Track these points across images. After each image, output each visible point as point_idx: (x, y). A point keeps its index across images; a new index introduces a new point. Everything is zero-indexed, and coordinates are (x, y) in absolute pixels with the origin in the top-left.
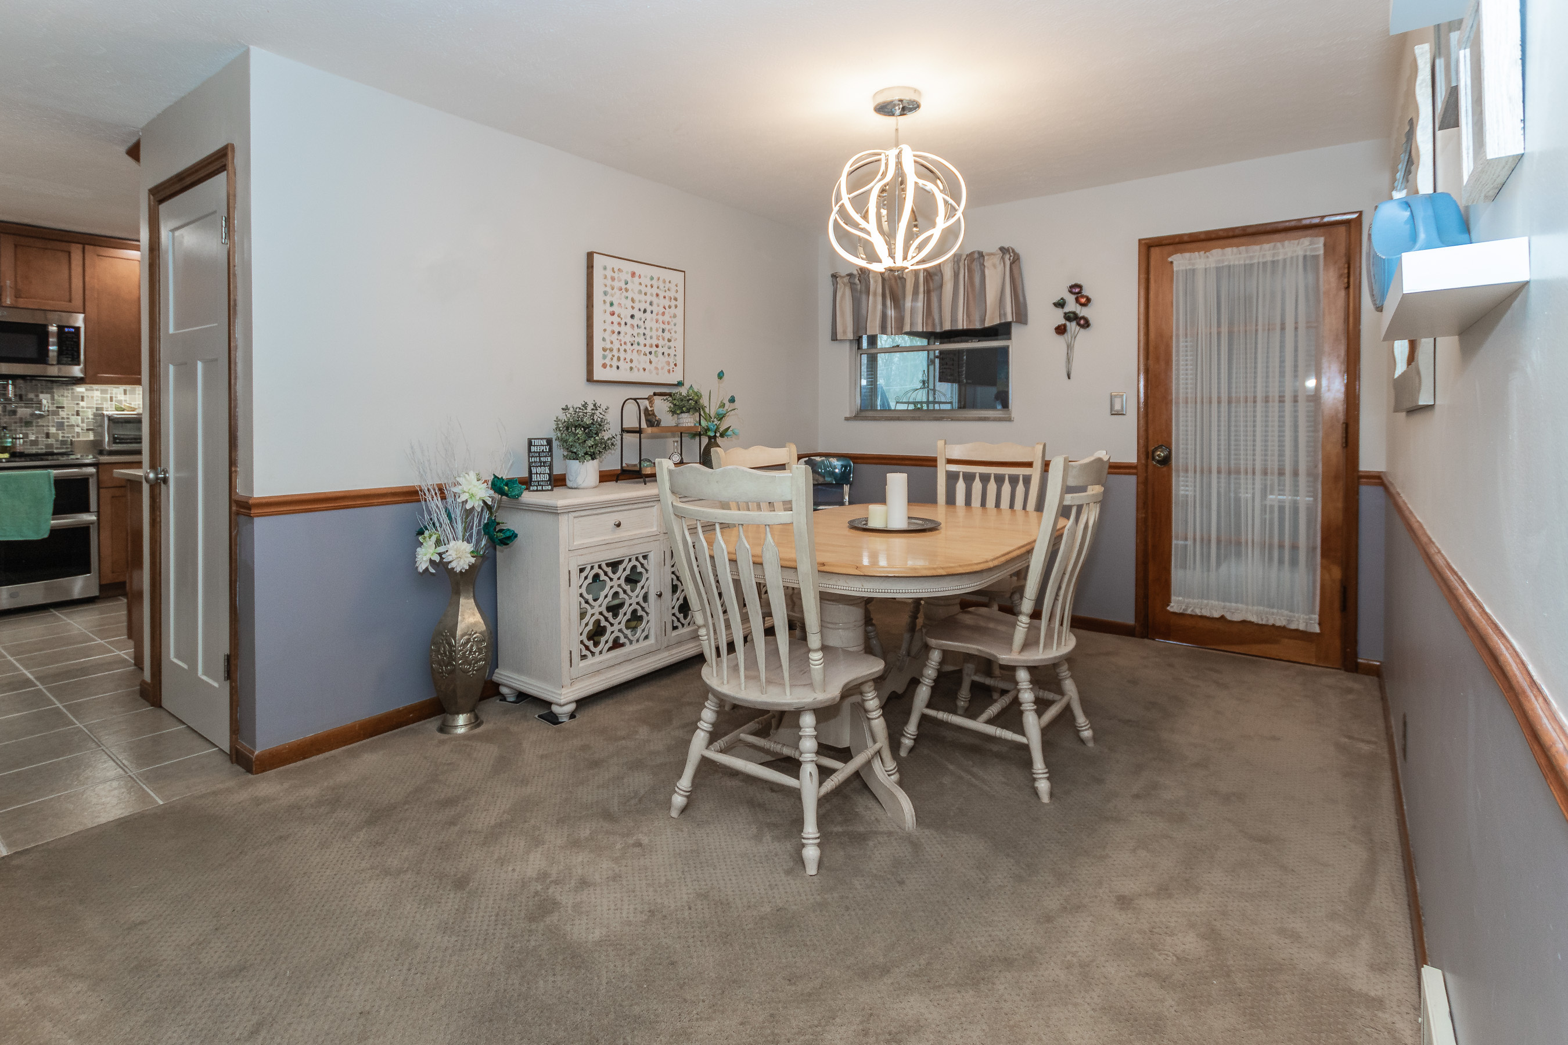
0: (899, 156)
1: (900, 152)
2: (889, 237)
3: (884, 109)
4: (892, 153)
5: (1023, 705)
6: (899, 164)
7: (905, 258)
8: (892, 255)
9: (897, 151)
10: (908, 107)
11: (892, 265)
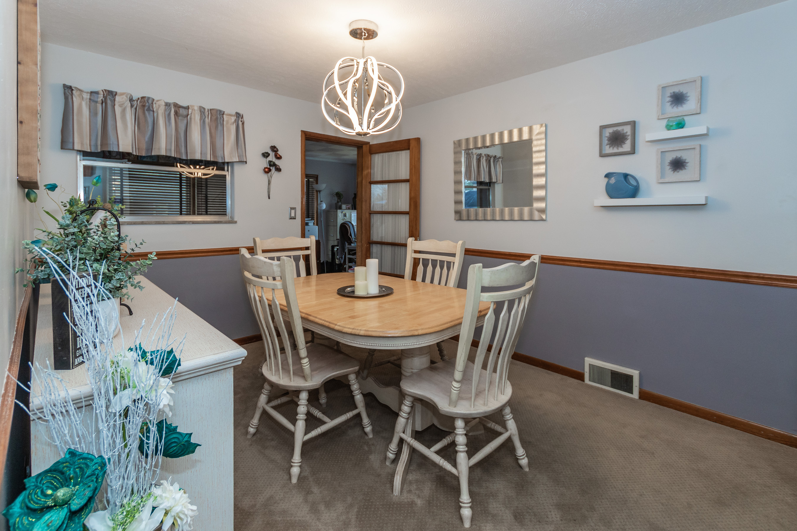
0: (366, 63)
1: (366, 61)
2: (360, 113)
3: (356, 34)
4: (362, 61)
5: (458, 447)
6: (365, 70)
7: (368, 127)
8: (361, 124)
9: (365, 60)
10: (371, 34)
11: (361, 131)
